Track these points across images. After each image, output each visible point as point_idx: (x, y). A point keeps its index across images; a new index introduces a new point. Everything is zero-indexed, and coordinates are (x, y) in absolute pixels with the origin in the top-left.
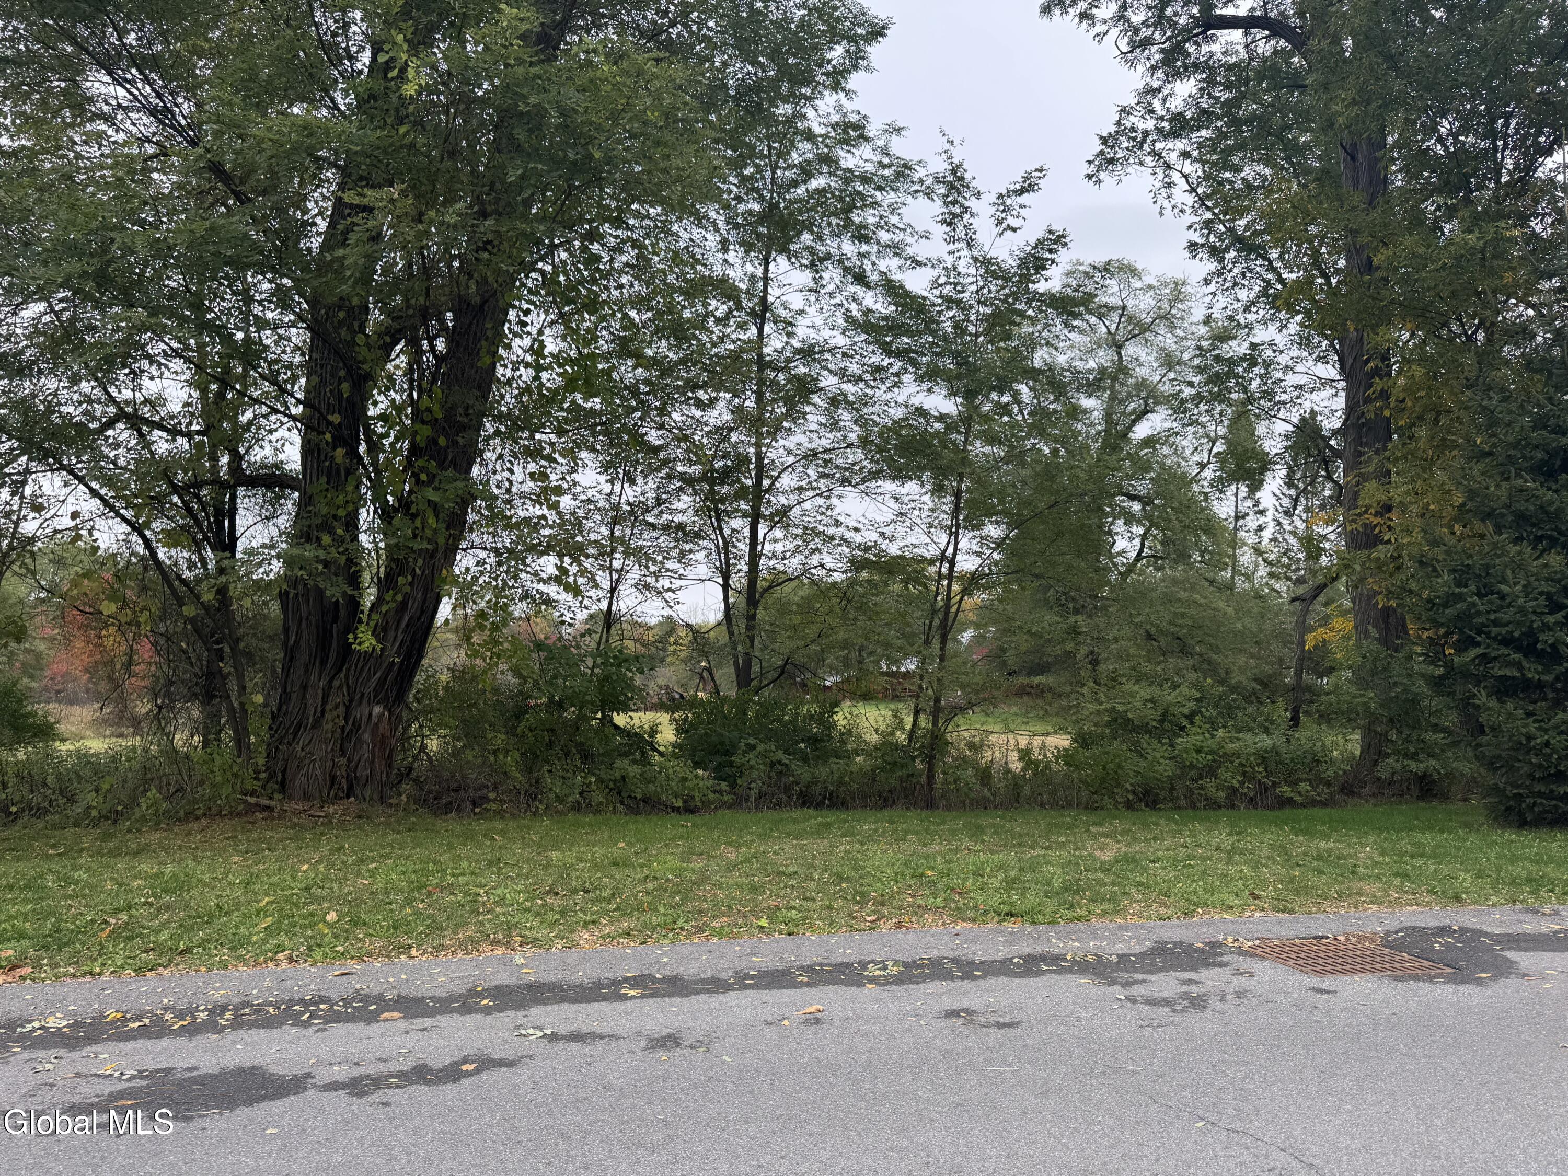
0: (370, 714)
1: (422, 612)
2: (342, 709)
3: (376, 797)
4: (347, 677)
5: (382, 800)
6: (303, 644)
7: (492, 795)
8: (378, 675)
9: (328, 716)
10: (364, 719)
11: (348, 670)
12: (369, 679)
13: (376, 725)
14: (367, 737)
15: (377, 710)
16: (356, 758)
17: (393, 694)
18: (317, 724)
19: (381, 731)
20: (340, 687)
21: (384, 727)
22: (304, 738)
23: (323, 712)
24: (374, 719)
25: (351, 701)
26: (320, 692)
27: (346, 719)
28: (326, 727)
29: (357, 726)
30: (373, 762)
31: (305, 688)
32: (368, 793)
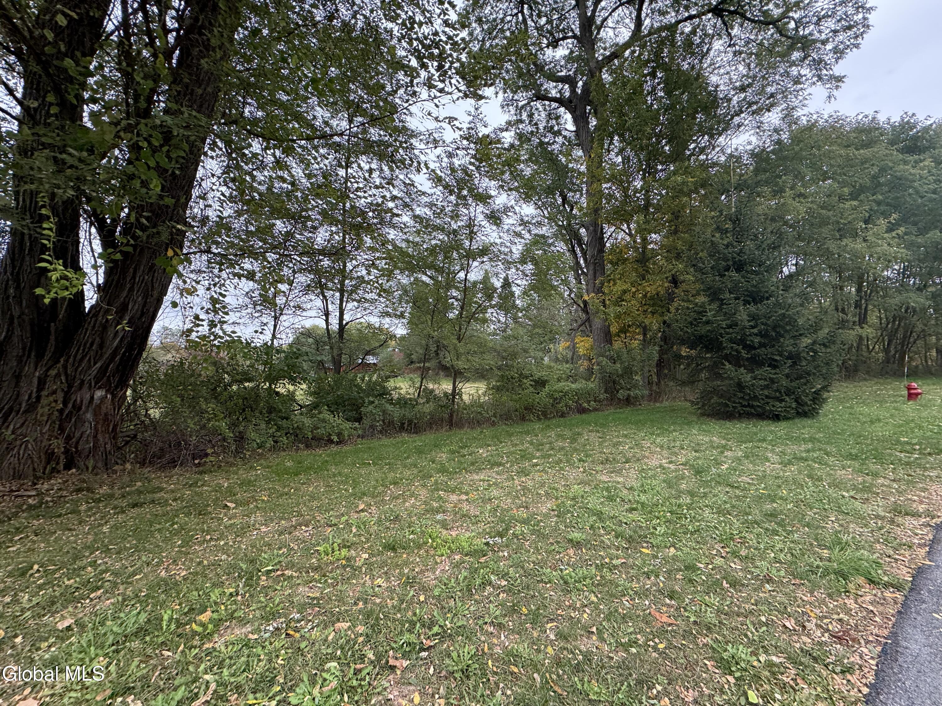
0: (92, 398)
1: (143, 314)
2: (60, 396)
3: (100, 465)
4: (65, 367)
5: (107, 466)
6: (15, 339)
7: (209, 451)
8: (98, 365)
9: (44, 401)
10: (85, 402)
11: (67, 361)
12: (90, 367)
13: (99, 406)
14: (89, 416)
15: (99, 394)
16: (77, 435)
17: (114, 381)
18: (32, 407)
19: (104, 410)
20: (58, 375)
21: (107, 406)
22: (15, 421)
23: (38, 398)
24: (96, 401)
25: (70, 386)
26: (35, 381)
27: (65, 403)
28: (40, 411)
29: (77, 408)
30: (95, 437)
31: (17, 377)
32: (91, 463)
